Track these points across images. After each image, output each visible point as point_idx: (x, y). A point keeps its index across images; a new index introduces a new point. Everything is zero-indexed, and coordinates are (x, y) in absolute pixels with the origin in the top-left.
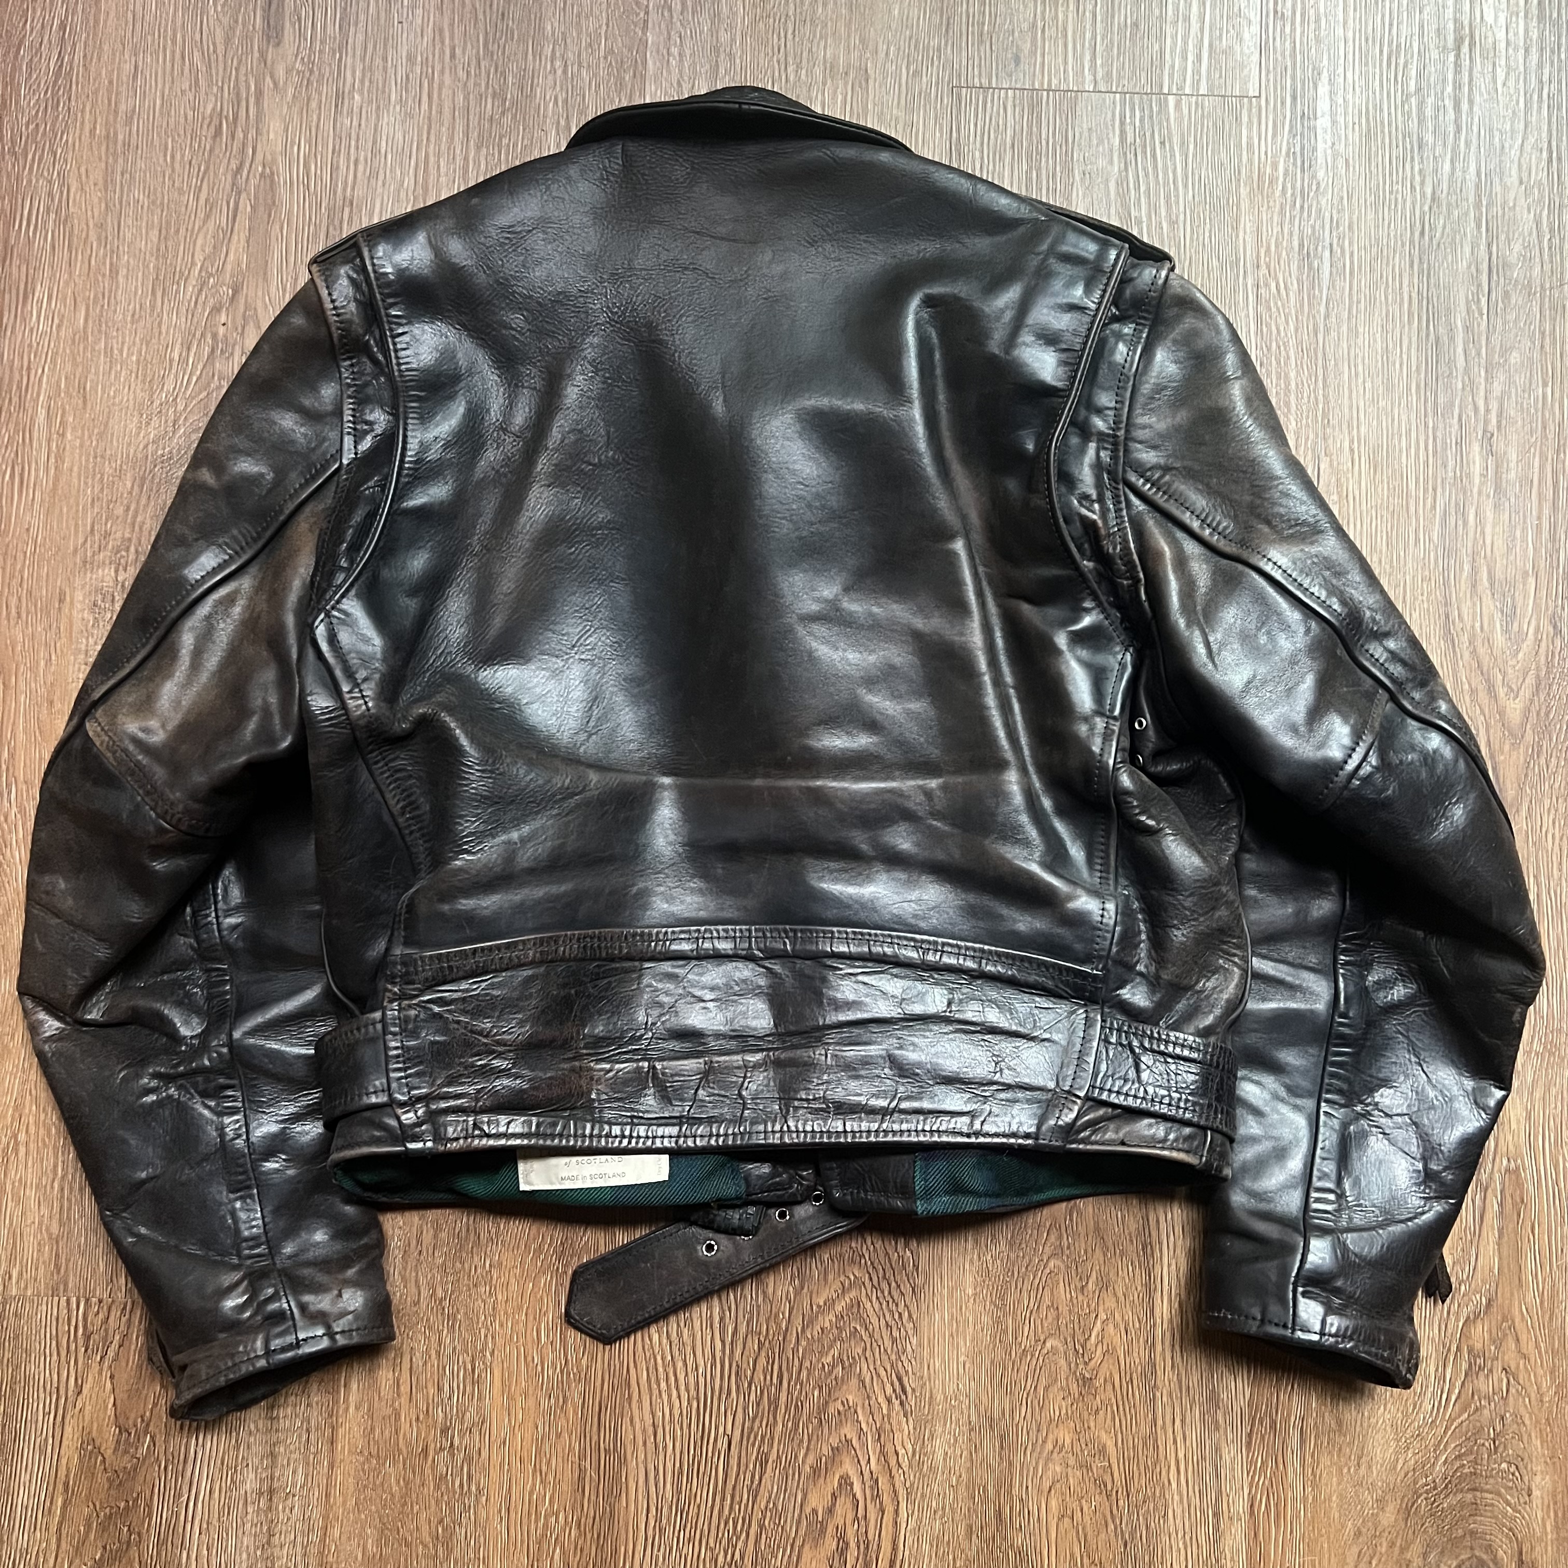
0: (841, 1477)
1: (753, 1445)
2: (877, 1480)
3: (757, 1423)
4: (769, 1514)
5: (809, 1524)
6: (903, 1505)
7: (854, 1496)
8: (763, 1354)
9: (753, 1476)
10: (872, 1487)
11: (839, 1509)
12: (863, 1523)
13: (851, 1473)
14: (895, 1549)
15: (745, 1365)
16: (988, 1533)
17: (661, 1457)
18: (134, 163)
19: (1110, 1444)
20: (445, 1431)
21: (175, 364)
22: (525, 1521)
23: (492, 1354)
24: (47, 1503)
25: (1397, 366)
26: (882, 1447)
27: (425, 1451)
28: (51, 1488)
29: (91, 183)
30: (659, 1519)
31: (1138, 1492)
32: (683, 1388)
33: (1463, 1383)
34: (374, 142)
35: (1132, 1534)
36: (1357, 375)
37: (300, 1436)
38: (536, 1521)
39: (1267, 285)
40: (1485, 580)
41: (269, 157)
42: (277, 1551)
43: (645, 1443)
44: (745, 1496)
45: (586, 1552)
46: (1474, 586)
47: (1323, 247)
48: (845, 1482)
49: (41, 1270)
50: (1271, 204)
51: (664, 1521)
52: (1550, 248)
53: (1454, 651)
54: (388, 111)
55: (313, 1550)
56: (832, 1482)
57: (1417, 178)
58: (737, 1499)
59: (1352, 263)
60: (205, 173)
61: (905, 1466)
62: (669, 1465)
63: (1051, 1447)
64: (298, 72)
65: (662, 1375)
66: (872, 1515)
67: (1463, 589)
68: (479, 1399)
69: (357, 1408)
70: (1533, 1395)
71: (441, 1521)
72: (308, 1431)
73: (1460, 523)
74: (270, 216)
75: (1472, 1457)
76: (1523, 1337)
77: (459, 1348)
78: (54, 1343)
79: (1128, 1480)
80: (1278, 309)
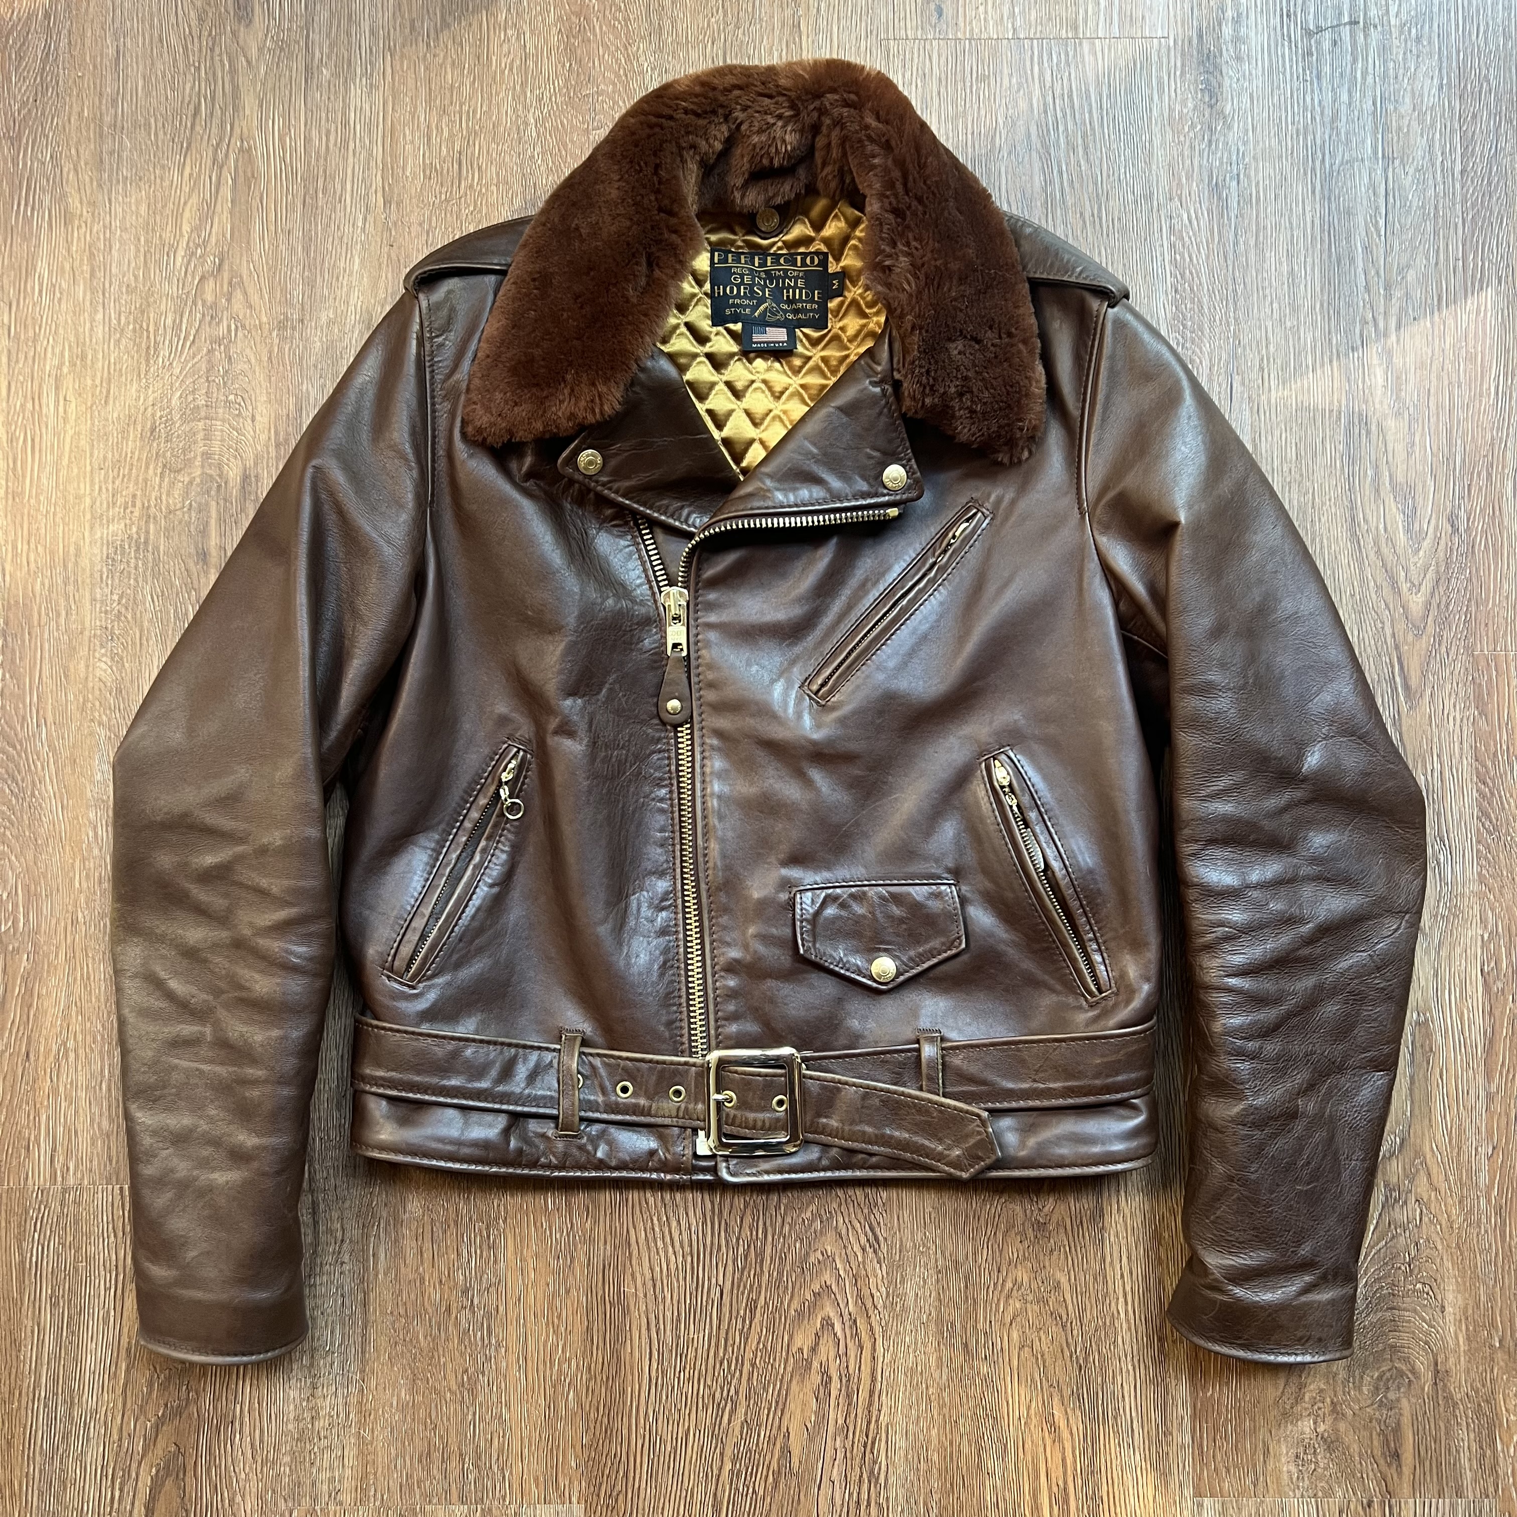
0: (823, 1319)
1: (743, 1293)
2: (855, 1321)
3: (746, 1273)
4: (759, 1354)
5: (796, 1362)
6: (879, 1342)
7: (835, 1335)
8: (748, 1212)
9: (744, 1321)
10: (851, 1327)
11: (822, 1349)
12: (844, 1359)
13: (832, 1315)
14: (873, 1380)
15: (733, 1223)
16: (957, 1363)
17: (661, 1307)
18: (121, 143)
19: (1064, 1280)
20: (465, 1291)
21: (169, 331)
22: (541, 1367)
23: (505, 1221)
24: (113, 1369)
25: (1302, 287)
26: (859, 1291)
27: (449, 1309)
28: (115, 1354)
29: (82, 163)
30: (660, 1362)
31: (1090, 1322)
32: (677, 1244)
33: (1380, 1215)
34: (344, 114)
35: (1086, 1360)
36: (1265, 297)
37: (336, 1301)
38: (551, 1369)
39: (1178, 216)
40: (1387, 484)
41: (245, 130)
42: (319, 1402)
43: (645, 1296)
44: (737, 1340)
45: (597, 1392)
46: (1377, 491)
47: (1231, 178)
48: (827, 1323)
49: (95, 1163)
50: (1182, 138)
51: (665, 1364)
52: (1442, 170)
53: (1360, 551)
54: (355, 84)
55: (353, 1400)
56: (815, 1324)
57: (1317, 108)
58: (730, 1342)
59: (1258, 192)
60: (187, 148)
61: (880, 1305)
62: (668, 1314)
63: (1011, 1285)
64: (269, 50)
65: (658, 1235)
66: (852, 1353)
67: (1367, 493)
68: (495, 1262)
69: (385, 1274)
70: (1444, 1223)
71: (466, 1371)
72: (342, 1295)
73: (1363, 432)
74: (250, 188)
75: (1389, 1280)
76: (1434, 1171)
77: (475, 1217)
78: (111, 1226)
79: (1082, 1311)
80: (1190, 238)
